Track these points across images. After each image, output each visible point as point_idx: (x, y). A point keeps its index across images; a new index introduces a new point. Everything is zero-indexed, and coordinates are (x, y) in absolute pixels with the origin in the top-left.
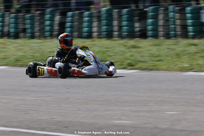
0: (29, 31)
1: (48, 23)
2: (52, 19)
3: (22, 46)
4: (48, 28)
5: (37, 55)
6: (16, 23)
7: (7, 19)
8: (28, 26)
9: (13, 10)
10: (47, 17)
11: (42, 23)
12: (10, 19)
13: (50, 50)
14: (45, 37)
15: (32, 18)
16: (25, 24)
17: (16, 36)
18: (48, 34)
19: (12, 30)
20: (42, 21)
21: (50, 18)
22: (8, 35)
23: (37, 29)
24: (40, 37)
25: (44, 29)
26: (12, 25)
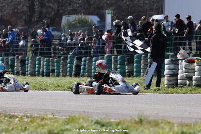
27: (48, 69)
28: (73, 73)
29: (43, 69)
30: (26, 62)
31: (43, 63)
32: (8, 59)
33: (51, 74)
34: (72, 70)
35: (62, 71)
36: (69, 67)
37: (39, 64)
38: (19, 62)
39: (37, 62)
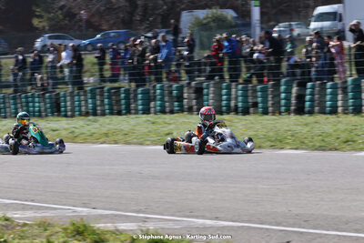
0: (260, 105)
1: (283, 95)
2: (288, 92)
3: (252, 123)
4: (283, 102)
5: (271, 134)
6: (245, 96)
7: (233, 91)
8: (259, 100)
9: (241, 81)
10: (283, 88)
11: (276, 95)
12: (237, 91)
13: (287, 128)
14: (280, 113)
15: (264, 91)
16: (256, 97)
17: (246, 112)
18: (283, 109)
19: (240, 105)
20: (276, 93)
21: (286, 89)
22: (236, 111)
23: (270, 103)
24: (274, 113)
25: (279, 102)
26: (240, 99)
27: (245, 101)
28: (293, 108)
29: (237, 102)
30: (205, 91)
31: (236, 92)
32: (171, 86)
33: (251, 110)
34: (290, 103)
35: (273, 104)
36: (285, 99)
37: (229, 94)
38: (191, 91)
39: (224, 92)
